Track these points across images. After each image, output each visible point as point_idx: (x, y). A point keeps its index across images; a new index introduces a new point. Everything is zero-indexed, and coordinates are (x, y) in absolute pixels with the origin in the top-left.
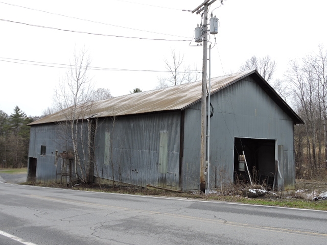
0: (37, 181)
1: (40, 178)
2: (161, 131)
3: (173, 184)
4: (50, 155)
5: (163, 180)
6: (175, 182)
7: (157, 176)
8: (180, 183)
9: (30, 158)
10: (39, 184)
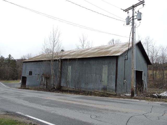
0: (27, 87)
1: (28, 86)
2: (103, 66)
3: (111, 91)
4: (35, 75)
5: (105, 89)
6: (113, 90)
7: (101, 87)
8: (116, 90)
9: (23, 76)
10: (28, 89)
